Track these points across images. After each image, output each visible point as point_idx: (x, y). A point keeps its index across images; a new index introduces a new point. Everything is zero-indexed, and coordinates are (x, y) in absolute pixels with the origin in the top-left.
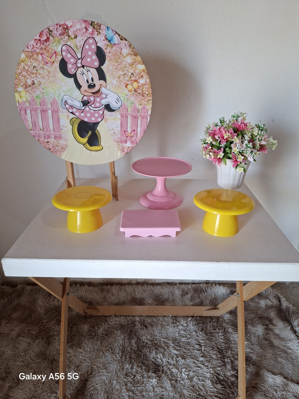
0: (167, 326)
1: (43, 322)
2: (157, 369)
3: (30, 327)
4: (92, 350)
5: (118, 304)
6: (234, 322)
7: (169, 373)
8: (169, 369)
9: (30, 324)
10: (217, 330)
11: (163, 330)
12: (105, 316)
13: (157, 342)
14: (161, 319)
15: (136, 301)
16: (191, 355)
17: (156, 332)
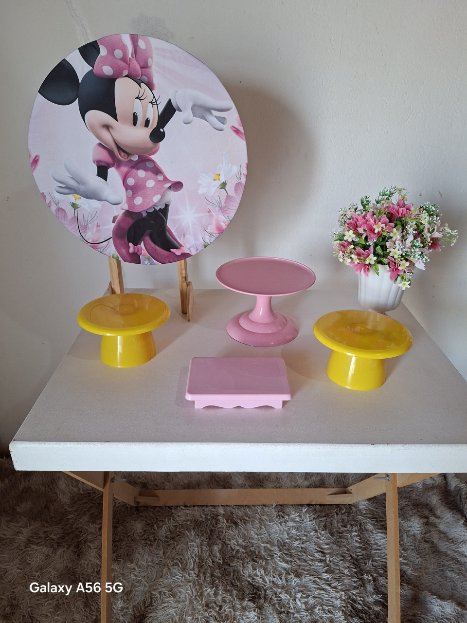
0: (270, 522)
1: (68, 519)
2: (256, 595)
3: (47, 527)
4: (150, 564)
6: (376, 513)
7: (276, 601)
8: (276, 594)
9: (47, 522)
10: (349, 528)
11: (262, 528)
12: (169, 507)
13: (255, 549)
14: (259, 510)
16: (309, 570)
17: (252, 533)
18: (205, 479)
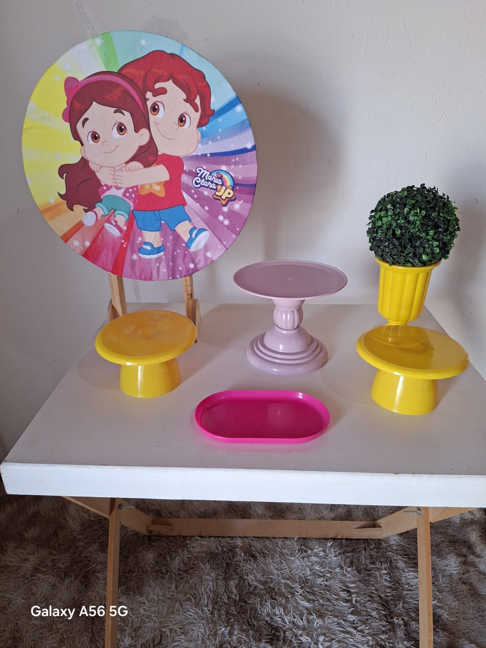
0: (291, 557)
1: (77, 547)
2: (274, 636)
3: (55, 555)
4: (161, 598)
5: (205, 515)
6: (407, 550)
7: (295, 644)
8: (296, 636)
9: (55, 549)
10: (378, 565)
11: (283, 563)
12: (183, 537)
13: (274, 585)
14: (279, 543)
15: (236, 511)
16: (333, 611)
17: (272, 568)
18: (222, 508)
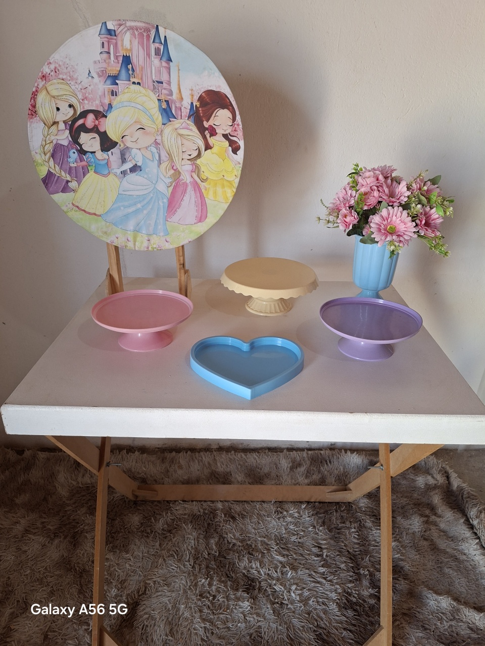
0: (268, 518)
1: (66, 511)
2: (251, 586)
3: (46, 518)
4: (146, 554)
5: (188, 482)
6: (375, 511)
7: (270, 593)
8: (270, 586)
9: (45, 513)
10: (348, 524)
11: (260, 523)
12: (167, 501)
13: (252, 543)
14: (258, 506)
15: (217, 478)
16: (306, 564)
17: (250, 527)
18: (205, 475)
